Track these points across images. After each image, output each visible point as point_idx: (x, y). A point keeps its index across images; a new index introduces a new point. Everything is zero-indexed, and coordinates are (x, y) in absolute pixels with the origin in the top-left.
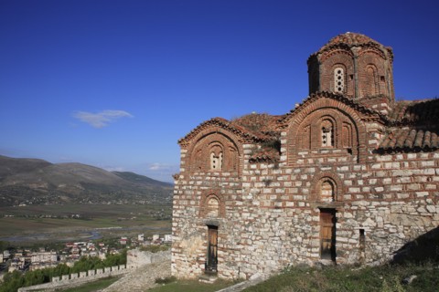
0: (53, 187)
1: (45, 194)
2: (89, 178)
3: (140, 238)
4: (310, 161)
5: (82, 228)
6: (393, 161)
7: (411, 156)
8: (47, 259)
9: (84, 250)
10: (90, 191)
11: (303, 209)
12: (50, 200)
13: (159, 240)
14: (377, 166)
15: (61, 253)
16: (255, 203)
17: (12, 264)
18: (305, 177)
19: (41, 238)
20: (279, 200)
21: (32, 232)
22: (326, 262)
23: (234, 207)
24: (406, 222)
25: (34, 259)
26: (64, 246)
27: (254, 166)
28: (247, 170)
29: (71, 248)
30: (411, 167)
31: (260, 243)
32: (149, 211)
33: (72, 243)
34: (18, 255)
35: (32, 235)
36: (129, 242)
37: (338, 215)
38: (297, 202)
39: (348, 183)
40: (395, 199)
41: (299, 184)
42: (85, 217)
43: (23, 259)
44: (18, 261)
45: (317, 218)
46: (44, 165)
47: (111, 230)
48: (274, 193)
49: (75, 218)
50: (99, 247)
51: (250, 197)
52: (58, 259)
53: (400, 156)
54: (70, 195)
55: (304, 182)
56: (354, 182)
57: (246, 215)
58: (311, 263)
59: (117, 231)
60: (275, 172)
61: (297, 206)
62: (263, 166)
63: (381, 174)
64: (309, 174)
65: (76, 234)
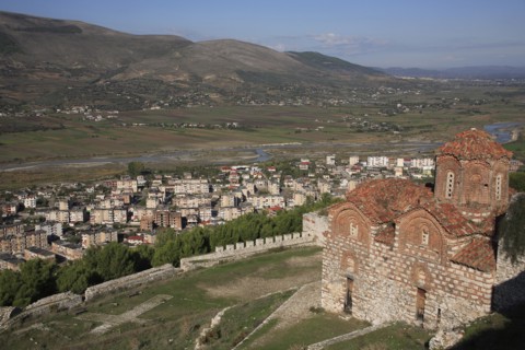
0: (196, 78)
1: (186, 91)
2: (250, 64)
3: (330, 161)
4: (413, 252)
5: (243, 144)
6: (460, 270)
7: (471, 270)
8: (195, 190)
9: (247, 177)
10: (252, 85)
11: (407, 284)
12: (194, 101)
13: (359, 164)
14: (451, 270)
15: (214, 182)
16: (377, 271)
17: (150, 195)
18: (408, 263)
19: (186, 159)
20: (392, 273)
21: (172, 149)
22: (418, 323)
23: (364, 270)
24: (464, 312)
25: (177, 190)
26: (218, 171)
27: (377, 244)
28: (374, 246)
29: (228, 174)
30: (470, 277)
31: (380, 300)
32: (344, 118)
33: (228, 166)
34: (156, 183)
35: (172, 154)
36: (312, 168)
37: (427, 295)
38: (403, 278)
39: (434, 275)
40: (459, 295)
41: (405, 266)
42: (246, 127)
43: (163, 189)
44: (158, 191)
45: (415, 293)
46: (180, 44)
47: (285, 148)
48: (389, 267)
49: (231, 127)
50: (269, 174)
51: (374, 265)
52: (211, 190)
53: (464, 268)
54: (222, 92)
55: (408, 266)
56: (437, 276)
57: (371, 278)
58: (409, 322)
59: (294, 149)
60: (391, 253)
61: (402, 281)
62: (383, 246)
63: (453, 276)
64: (411, 262)
65: (234, 152)
